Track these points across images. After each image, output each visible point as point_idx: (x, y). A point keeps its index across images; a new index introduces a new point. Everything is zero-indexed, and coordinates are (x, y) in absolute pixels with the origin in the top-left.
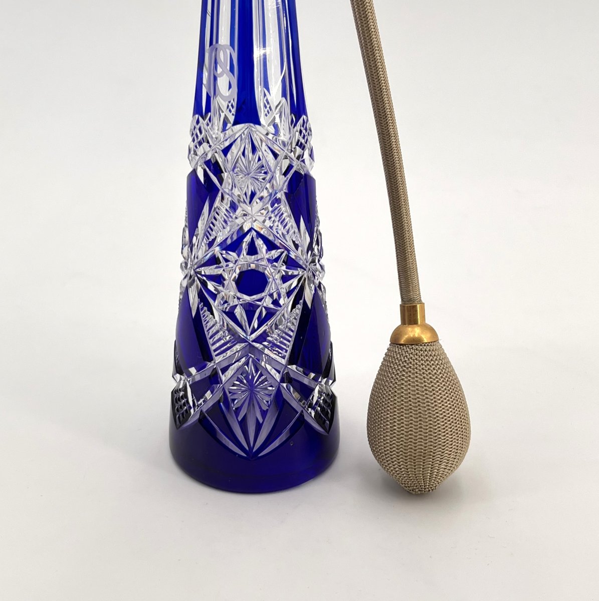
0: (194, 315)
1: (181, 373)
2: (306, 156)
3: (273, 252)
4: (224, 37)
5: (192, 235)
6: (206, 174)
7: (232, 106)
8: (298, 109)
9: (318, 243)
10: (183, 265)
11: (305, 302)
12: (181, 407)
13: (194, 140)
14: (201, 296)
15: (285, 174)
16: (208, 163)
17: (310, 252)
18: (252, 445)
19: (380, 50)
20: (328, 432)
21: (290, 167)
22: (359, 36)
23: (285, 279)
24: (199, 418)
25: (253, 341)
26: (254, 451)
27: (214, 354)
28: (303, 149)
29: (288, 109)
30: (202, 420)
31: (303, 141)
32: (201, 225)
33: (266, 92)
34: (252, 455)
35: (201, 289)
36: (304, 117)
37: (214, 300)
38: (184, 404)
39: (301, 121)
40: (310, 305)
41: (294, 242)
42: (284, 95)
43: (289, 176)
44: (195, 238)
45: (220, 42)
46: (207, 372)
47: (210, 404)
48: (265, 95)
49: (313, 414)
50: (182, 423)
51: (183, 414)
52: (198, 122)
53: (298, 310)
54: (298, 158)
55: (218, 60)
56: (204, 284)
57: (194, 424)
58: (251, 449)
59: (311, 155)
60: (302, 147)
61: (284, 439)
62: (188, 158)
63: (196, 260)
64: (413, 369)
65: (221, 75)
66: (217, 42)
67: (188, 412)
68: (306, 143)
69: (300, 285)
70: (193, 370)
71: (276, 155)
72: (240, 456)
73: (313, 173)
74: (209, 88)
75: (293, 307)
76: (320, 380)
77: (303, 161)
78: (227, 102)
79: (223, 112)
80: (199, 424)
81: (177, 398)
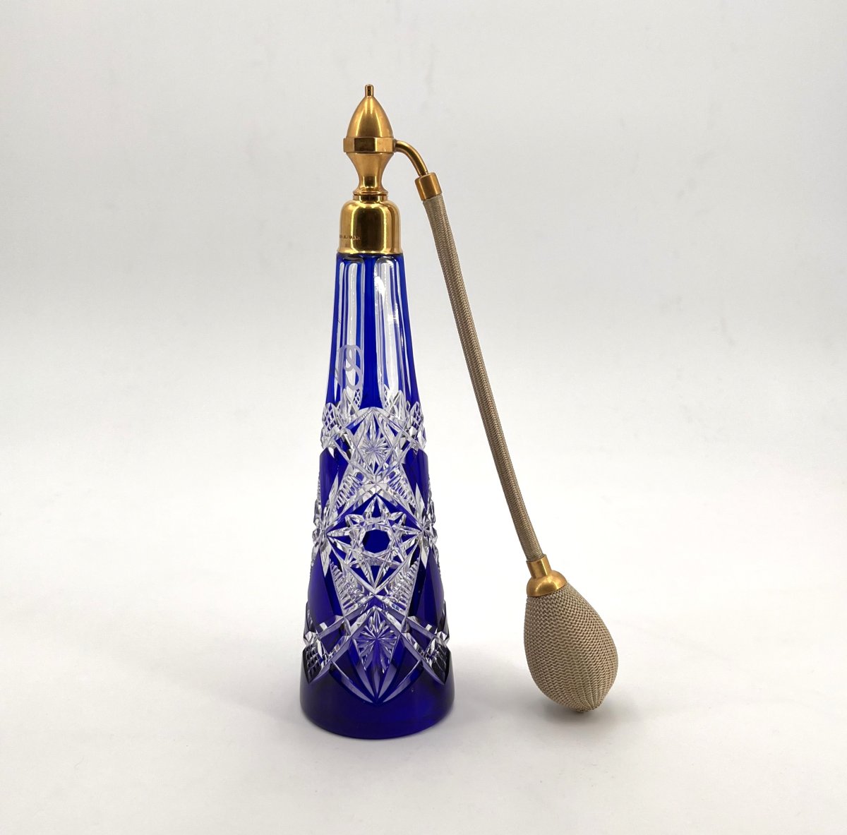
0: (325, 574)
1: (313, 631)
2: (420, 435)
3: (395, 514)
4: (351, 340)
5: (324, 504)
6: (336, 450)
7: (358, 399)
8: (413, 397)
9: (431, 512)
10: (316, 532)
11: (421, 562)
12: (313, 662)
13: (326, 424)
14: (332, 556)
15: (403, 448)
16: (338, 442)
17: (425, 517)
18: (377, 691)
19: (479, 349)
20: (445, 682)
21: (407, 443)
22: (461, 338)
23: (405, 538)
24: (329, 670)
25: (378, 594)
26: (380, 696)
27: (343, 607)
28: (417, 429)
29: (404, 398)
30: (333, 671)
31: (417, 423)
32: (332, 496)
33: (386, 387)
34: (378, 701)
35: (332, 551)
36: (417, 402)
37: (344, 558)
38: (316, 659)
39: (415, 406)
40: (425, 566)
41: (411, 506)
42: (400, 388)
43: (407, 450)
44: (326, 508)
45: (348, 344)
46: (336, 626)
47: (339, 656)
48: (385, 390)
49: (431, 663)
50: (313, 676)
51: (314, 668)
52: (330, 408)
53: (416, 566)
54: (413, 437)
55: (347, 356)
56: (334, 545)
57: (325, 676)
58: (377, 695)
59: (424, 435)
60: (416, 427)
61: (406, 686)
62: (321, 440)
63: (327, 526)
64: (554, 617)
65: (349, 370)
66: (346, 343)
67: (318, 665)
68: (419, 424)
69: (416, 546)
70: (324, 626)
71: (395, 433)
72: (367, 702)
73: (425, 451)
74: (339, 380)
75: (412, 563)
76: (436, 633)
77: (417, 439)
78: (355, 391)
79: (350, 403)
80: (330, 675)
81: (308, 654)
